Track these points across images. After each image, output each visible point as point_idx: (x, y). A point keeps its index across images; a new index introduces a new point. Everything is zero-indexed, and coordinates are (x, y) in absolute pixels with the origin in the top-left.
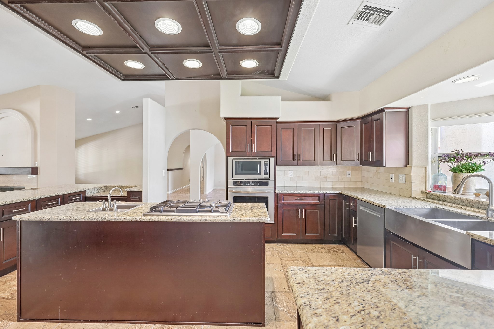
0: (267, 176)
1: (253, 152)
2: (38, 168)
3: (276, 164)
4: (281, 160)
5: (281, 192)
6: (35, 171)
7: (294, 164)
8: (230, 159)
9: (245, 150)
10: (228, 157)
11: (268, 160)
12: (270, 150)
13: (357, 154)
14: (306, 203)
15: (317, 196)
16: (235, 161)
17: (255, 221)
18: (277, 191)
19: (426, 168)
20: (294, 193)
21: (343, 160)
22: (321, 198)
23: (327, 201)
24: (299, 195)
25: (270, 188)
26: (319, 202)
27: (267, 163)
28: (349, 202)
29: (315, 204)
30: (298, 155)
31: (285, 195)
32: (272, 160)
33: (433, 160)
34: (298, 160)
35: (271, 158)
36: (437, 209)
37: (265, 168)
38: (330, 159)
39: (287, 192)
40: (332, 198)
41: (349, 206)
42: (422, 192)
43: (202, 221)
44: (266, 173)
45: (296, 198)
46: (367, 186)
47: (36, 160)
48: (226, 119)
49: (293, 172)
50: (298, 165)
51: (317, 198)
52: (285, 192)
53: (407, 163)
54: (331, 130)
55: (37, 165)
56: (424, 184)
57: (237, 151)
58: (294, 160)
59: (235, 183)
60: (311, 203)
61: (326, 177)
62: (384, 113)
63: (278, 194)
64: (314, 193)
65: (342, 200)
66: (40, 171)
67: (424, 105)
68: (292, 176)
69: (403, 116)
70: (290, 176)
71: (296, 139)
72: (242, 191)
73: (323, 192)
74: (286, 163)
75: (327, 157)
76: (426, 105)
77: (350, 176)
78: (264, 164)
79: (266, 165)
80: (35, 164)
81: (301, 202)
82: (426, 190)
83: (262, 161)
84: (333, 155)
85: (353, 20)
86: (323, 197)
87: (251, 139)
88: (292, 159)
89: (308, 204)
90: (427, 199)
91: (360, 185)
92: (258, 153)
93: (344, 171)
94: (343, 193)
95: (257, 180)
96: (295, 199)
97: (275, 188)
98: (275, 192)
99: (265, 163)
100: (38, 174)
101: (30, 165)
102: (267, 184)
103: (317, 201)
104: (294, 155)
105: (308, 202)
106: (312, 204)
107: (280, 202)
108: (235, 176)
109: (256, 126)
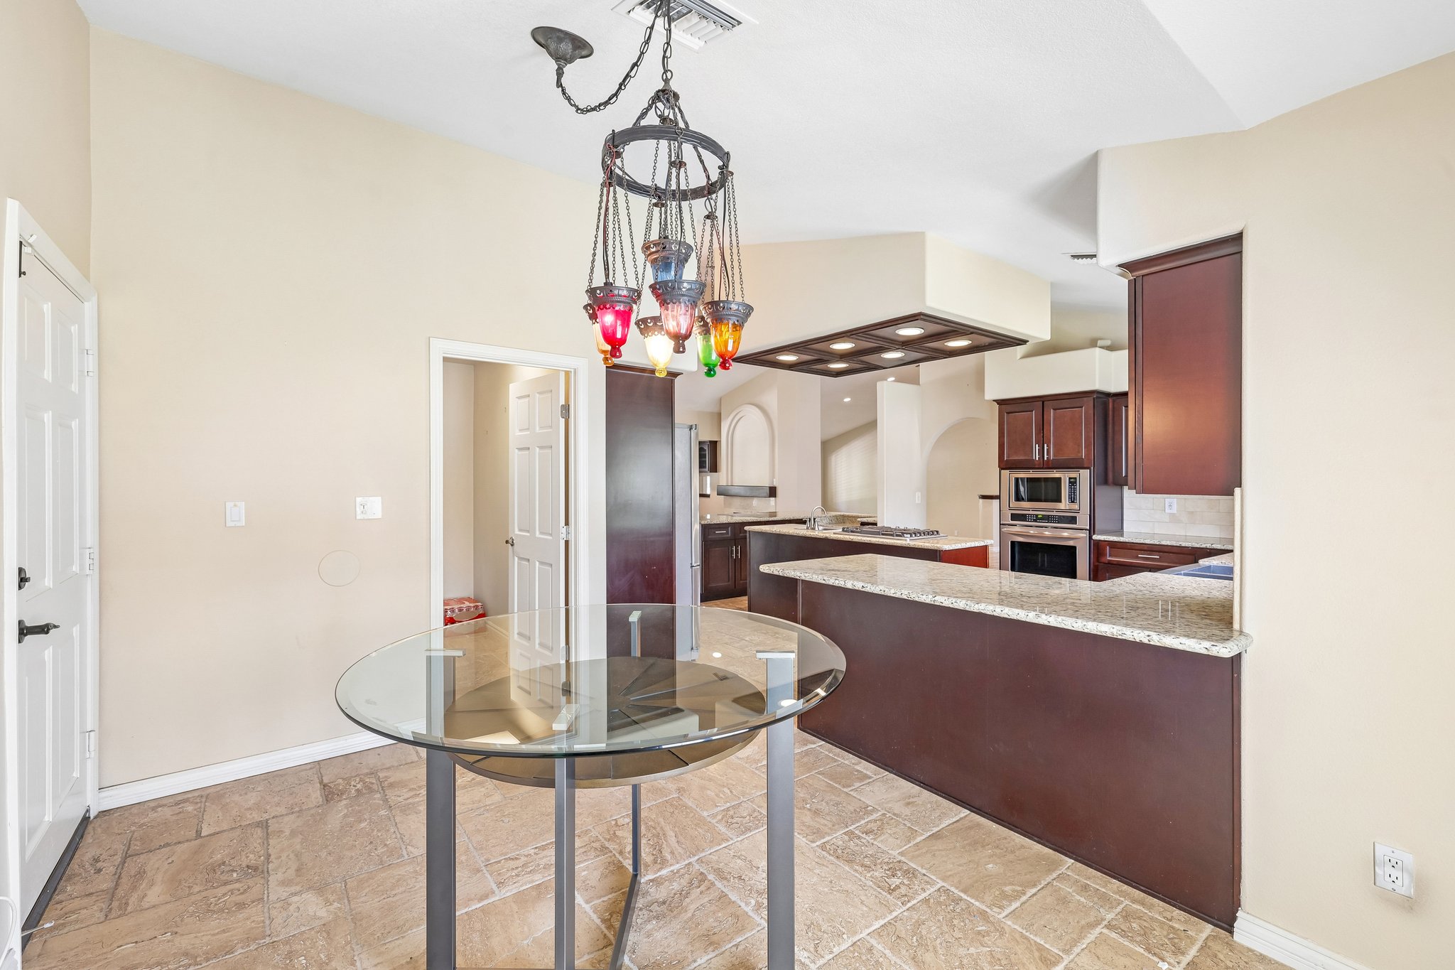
0: (1076, 506)
1: (1047, 459)
2: (776, 487)
3: (1094, 482)
4: (1122, 473)
6: (773, 492)
8: (1006, 473)
9: (1030, 457)
10: (1001, 468)
11: (1077, 475)
12: (1079, 455)
14: (1160, 566)
16: (1014, 476)
18: (1095, 537)
20: (1133, 543)
24: (1146, 548)
25: (1082, 529)
27: (1075, 480)
31: (1113, 546)
32: (1084, 475)
35: (1081, 471)
37: (1071, 490)
44: (1072, 500)
45: (1137, 553)
47: (773, 477)
48: (1001, 403)
49: (1174, 501)
55: (775, 484)
57: (1017, 457)
59: (1014, 517)
63: (1097, 542)
66: (779, 492)
70: (1168, 511)
72: (1032, 532)
78: (1070, 482)
79: (1073, 482)
80: (773, 482)
81: (1149, 564)
83: (1064, 476)
87: (1043, 433)
92: (1055, 460)
95: (1055, 513)
96: (1135, 557)
97: (1091, 530)
98: (1090, 537)
99: (1071, 479)
100: (775, 497)
101: (767, 484)
102: (1073, 520)
105: (1164, 564)
107: (1103, 560)
108: (1014, 504)
109: (1054, 409)
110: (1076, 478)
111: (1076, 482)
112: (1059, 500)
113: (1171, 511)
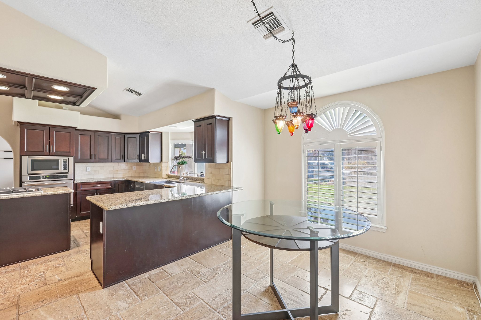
0: (67, 171)
1: (52, 152)
3: (75, 161)
4: (78, 158)
5: (79, 182)
7: (91, 162)
8: (25, 158)
9: (43, 150)
10: (21, 156)
11: (67, 159)
12: (69, 151)
13: (137, 155)
14: (101, 188)
15: (110, 183)
16: (30, 159)
17: (63, 193)
18: (75, 182)
19: (168, 163)
20: (91, 182)
21: (129, 158)
22: (113, 184)
23: (117, 185)
24: (95, 183)
25: (69, 180)
26: (111, 187)
27: (66, 161)
28: (131, 184)
29: (108, 188)
30: (95, 155)
31: (83, 184)
32: (71, 159)
33: (172, 159)
34: (95, 158)
35: (69, 157)
36: (168, 181)
37: (64, 165)
38: (120, 158)
39: (85, 182)
40: (121, 183)
41: (130, 187)
42: (167, 175)
43: (20, 197)
44: (65, 168)
45: (92, 185)
46: (145, 175)
49: (90, 167)
50: (94, 162)
51: (110, 184)
52: (83, 182)
53: (161, 161)
54: (121, 139)
56: (167, 171)
57: (33, 151)
58: (91, 158)
59: (31, 178)
60: (104, 188)
61: (117, 171)
62: (149, 133)
63: (76, 184)
64: (107, 181)
65: (127, 184)
67: (167, 132)
68: (90, 171)
69: (160, 136)
70: (87, 171)
71: (92, 143)
73: (114, 180)
74: (83, 160)
75: (118, 157)
76: (168, 132)
77: (135, 169)
79: (65, 162)
81: (97, 188)
82: (168, 174)
83: (61, 160)
84: (122, 155)
85: (125, 90)
86: (114, 183)
87: (49, 142)
88: (89, 158)
89: (102, 189)
90: (169, 178)
91: (142, 175)
92: (56, 153)
93: (131, 166)
94: (128, 179)
95: (56, 174)
96: (92, 187)
97: (74, 180)
98: (73, 182)
99: (64, 161)
102: (66, 177)
103: (110, 186)
104: (91, 155)
105: (102, 187)
106: (106, 188)
107: (78, 190)
108: (31, 172)
109: (55, 131)
110: (67, 160)
111: (67, 162)
112: (58, 169)
113: (89, 171)
